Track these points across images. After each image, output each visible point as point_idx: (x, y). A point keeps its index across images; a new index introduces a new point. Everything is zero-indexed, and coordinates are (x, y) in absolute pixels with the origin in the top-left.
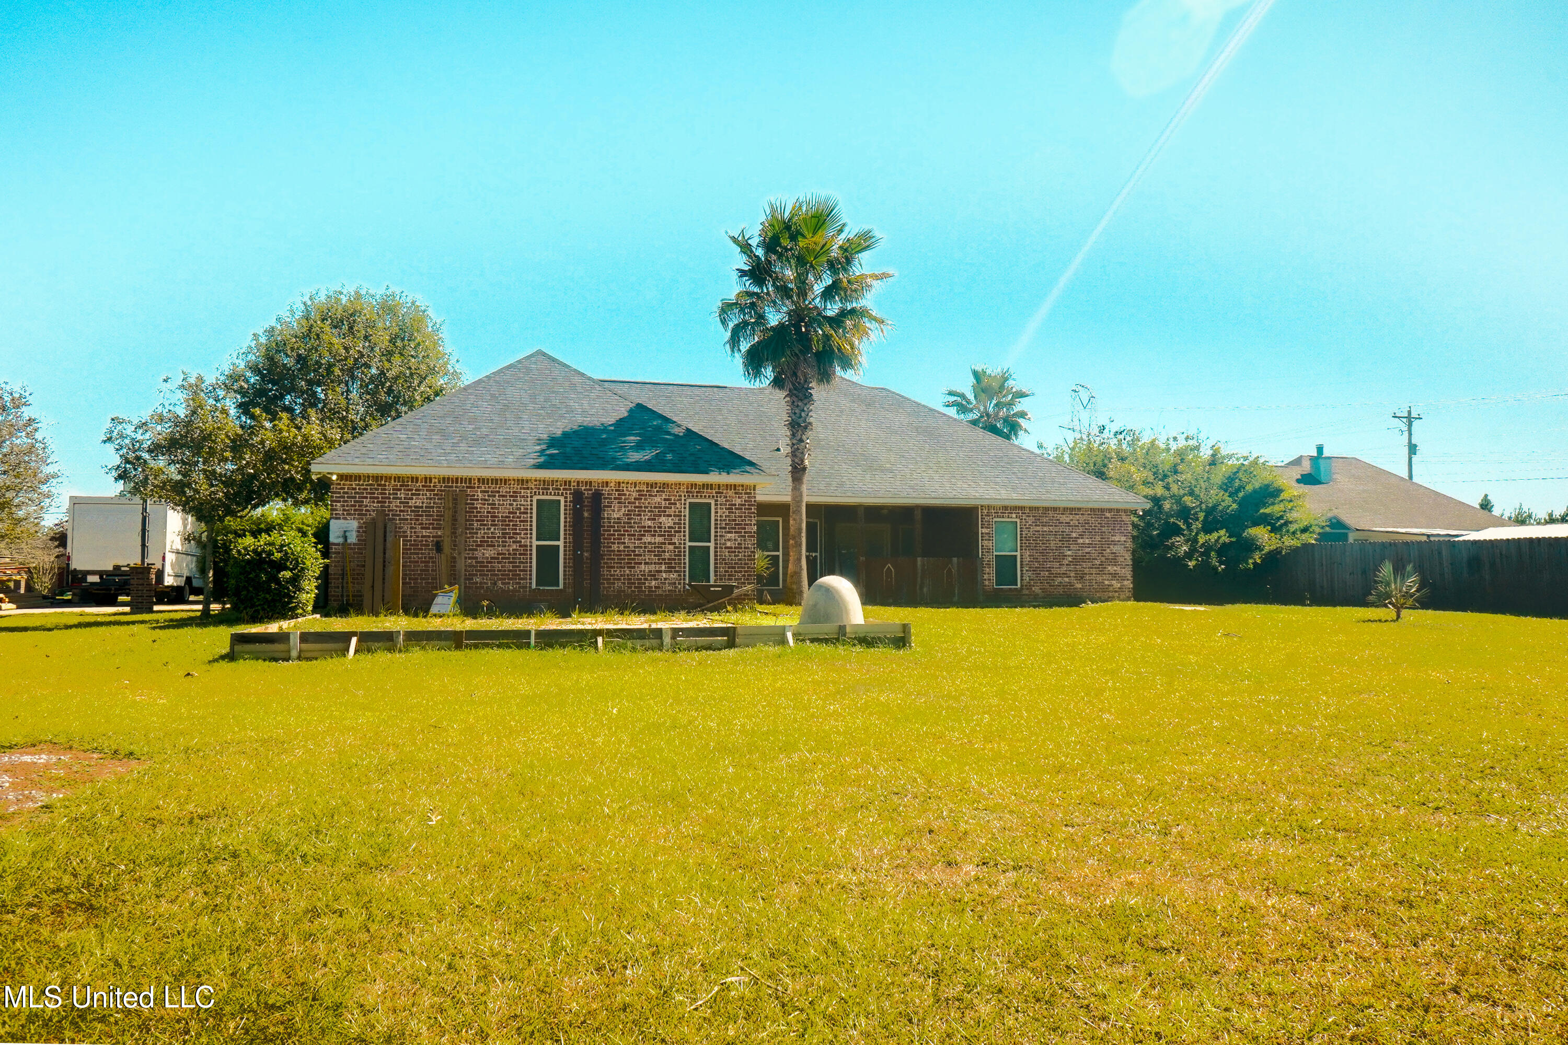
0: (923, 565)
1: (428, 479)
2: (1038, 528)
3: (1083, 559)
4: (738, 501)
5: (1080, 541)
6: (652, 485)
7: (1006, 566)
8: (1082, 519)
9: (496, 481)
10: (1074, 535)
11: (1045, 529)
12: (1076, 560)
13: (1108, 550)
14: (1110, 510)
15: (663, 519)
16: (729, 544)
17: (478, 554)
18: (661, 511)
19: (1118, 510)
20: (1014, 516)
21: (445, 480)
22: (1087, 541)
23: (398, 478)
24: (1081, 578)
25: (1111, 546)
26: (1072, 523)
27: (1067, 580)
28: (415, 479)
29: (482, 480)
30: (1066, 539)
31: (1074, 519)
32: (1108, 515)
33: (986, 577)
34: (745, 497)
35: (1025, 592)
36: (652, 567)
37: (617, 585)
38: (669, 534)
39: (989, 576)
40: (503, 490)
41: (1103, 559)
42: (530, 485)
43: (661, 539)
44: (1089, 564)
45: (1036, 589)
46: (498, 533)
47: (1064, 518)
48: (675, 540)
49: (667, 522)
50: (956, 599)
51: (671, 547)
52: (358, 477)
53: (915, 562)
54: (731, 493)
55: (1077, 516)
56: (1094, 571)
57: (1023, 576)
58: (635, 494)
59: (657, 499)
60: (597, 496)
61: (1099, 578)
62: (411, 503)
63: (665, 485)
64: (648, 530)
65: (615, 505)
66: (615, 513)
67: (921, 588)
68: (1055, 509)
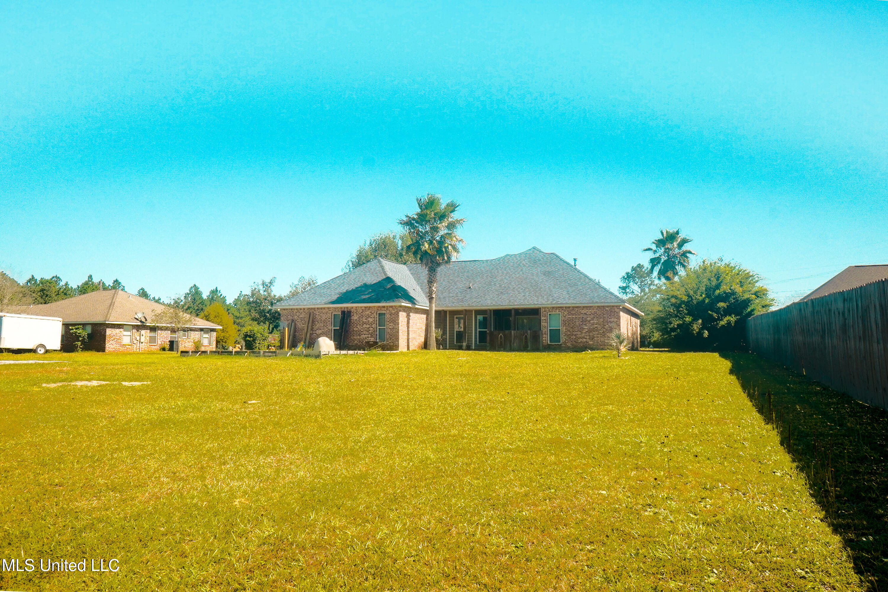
0: (514, 334)
1: (304, 309)
2: (570, 316)
3: (594, 330)
4: (393, 312)
5: (591, 322)
6: (366, 307)
7: (555, 334)
8: (593, 311)
9: (321, 308)
10: (589, 319)
11: (573, 316)
12: (590, 331)
13: (607, 326)
14: (608, 306)
15: (369, 319)
16: (390, 327)
17: (317, 332)
18: (369, 316)
19: (613, 306)
20: (558, 311)
21: (308, 309)
22: (596, 322)
23: (297, 309)
24: (592, 338)
25: (609, 324)
26: (587, 313)
27: (585, 340)
28: (301, 309)
29: (318, 308)
30: (584, 321)
31: (589, 312)
32: (607, 309)
33: (544, 339)
34: (396, 310)
35: (563, 345)
36: (366, 336)
37: (356, 342)
38: (371, 324)
39: (546, 339)
40: (324, 311)
41: (605, 330)
42: (331, 309)
43: (369, 326)
44: (597, 333)
45: (569, 345)
46: (322, 325)
47: (583, 311)
48: (373, 326)
49: (371, 320)
50: (529, 348)
51: (372, 329)
52: (287, 309)
53: (511, 332)
54: (391, 309)
55: (590, 310)
56: (599, 336)
57: (563, 338)
58: (361, 311)
59: (368, 312)
60: (349, 312)
61: (602, 339)
62: (300, 316)
63: (370, 307)
64: (364, 323)
65: (355, 315)
66: (355, 317)
67: (513, 343)
68: (577, 307)
